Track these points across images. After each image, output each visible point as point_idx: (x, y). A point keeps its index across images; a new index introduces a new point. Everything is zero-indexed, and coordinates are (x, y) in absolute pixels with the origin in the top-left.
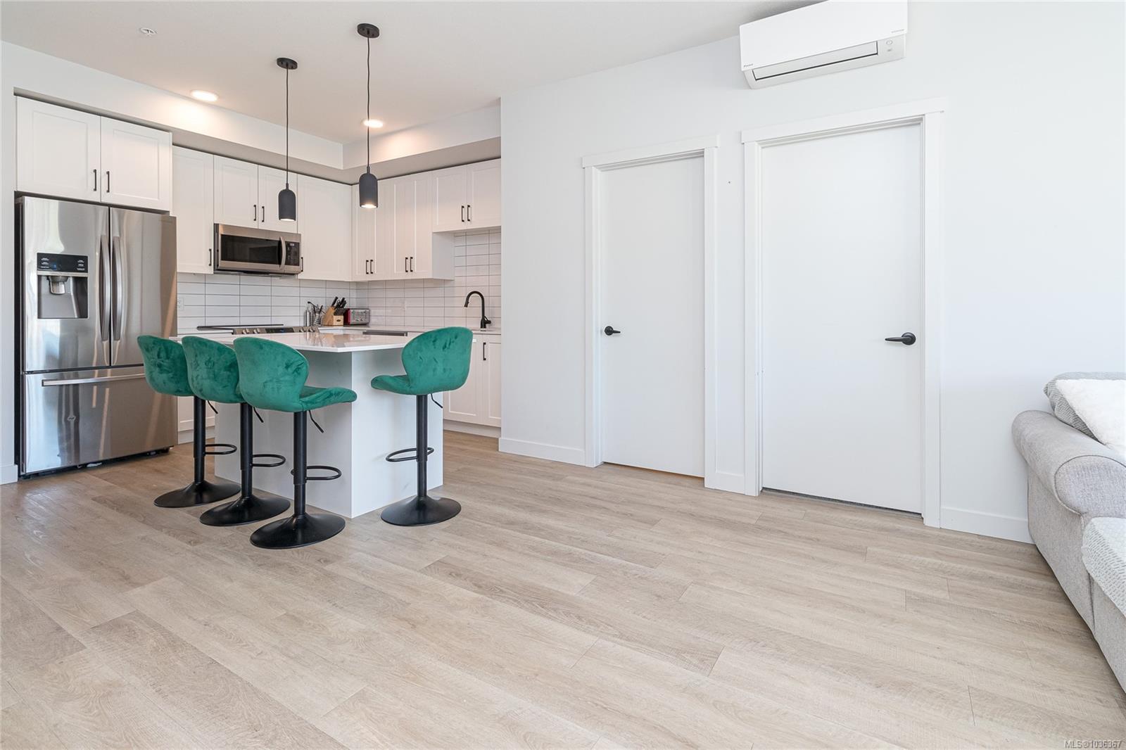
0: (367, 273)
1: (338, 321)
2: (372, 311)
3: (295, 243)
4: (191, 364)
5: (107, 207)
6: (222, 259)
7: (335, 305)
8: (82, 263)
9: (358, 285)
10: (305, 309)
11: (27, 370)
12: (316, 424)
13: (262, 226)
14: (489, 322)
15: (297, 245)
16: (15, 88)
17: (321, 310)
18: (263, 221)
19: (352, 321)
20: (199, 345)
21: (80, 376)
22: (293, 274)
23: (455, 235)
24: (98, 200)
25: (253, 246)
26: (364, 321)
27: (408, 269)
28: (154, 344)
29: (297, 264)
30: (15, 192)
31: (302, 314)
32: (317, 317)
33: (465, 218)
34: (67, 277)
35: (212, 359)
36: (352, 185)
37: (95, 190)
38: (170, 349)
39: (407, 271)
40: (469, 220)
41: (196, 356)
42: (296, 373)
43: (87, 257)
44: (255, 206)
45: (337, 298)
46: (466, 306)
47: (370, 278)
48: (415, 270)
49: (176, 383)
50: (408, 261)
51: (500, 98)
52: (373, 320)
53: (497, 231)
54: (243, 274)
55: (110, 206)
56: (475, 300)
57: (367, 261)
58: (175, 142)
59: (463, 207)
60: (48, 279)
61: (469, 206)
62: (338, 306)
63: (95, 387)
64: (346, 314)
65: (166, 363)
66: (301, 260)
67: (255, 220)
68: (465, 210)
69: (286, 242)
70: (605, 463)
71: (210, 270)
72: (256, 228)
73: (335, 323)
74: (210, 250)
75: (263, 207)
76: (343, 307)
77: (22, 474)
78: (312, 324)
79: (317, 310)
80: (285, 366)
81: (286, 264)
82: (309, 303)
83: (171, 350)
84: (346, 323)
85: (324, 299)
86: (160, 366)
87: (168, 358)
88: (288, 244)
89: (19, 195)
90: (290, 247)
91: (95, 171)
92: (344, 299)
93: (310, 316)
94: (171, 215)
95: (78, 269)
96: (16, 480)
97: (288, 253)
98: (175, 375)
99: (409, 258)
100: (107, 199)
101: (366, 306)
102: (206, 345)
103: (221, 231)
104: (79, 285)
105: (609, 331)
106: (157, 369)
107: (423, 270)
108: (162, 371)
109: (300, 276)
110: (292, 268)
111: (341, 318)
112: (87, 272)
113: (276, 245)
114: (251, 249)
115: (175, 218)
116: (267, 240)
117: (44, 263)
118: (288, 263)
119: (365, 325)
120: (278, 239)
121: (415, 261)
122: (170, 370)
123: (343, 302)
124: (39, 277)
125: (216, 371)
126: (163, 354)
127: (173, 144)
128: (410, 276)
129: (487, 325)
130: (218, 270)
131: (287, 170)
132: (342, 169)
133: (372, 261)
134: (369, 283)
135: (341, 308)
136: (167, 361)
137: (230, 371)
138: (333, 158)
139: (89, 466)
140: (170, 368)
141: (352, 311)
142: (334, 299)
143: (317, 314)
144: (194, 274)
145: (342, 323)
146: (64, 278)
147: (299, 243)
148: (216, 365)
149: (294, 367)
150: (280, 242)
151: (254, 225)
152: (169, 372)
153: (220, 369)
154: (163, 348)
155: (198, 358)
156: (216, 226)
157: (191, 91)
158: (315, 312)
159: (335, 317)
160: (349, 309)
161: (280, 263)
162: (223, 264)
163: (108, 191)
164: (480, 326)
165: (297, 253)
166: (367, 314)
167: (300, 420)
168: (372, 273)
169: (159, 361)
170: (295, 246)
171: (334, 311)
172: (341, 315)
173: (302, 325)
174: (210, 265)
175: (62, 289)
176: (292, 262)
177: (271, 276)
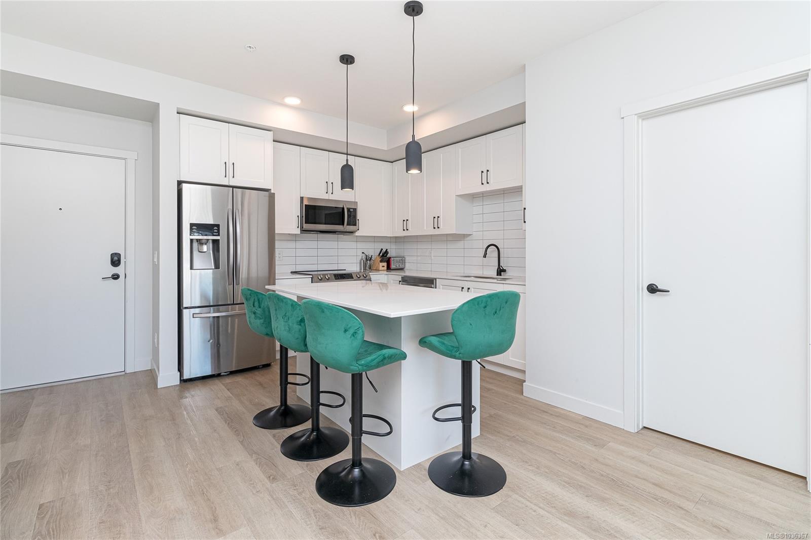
0: (404, 230)
1: (383, 266)
2: (407, 259)
3: (353, 209)
4: (273, 316)
5: (232, 188)
6: (305, 223)
7: (381, 254)
8: (216, 230)
9: (397, 240)
10: (360, 257)
11: (184, 306)
12: (370, 382)
13: (332, 197)
14: (504, 271)
15: (355, 210)
16: (177, 108)
17: (371, 258)
18: (332, 193)
19: (393, 266)
20: (277, 301)
21: (221, 310)
22: (352, 232)
23: (473, 197)
24: (227, 184)
25: (327, 212)
26: (401, 267)
27: (436, 226)
28: (250, 295)
29: (355, 225)
30: (178, 181)
31: (359, 262)
32: (368, 264)
33: (484, 181)
34: (208, 240)
35: (287, 314)
36: (392, 162)
37: (226, 176)
38: (261, 299)
39: (434, 228)
40: (488, 183)
41: (276, 310)
42: (353, 338)
43: (219, 225)
44: (327, 182)
45: (382, 249)
46: (485, 256)
47: (406, 234)
48: (441, 226)
49: (265, 328)
50: (436, 219)
51: (525, 65)
52: (407, 266)
53: (517, 191)
54: (319, 233)
55: (233, 187)
56: (492, 252)
57: (404, 221)
58: (275, 139)
59: (482, 172)
60: (197, 241)
61: (488, 171)
62: (383, 255)
63: (230, 318)
64: (388, 262)
65: (259, 311)
66: (357, 221)
67: (327, 193)
68: (484, 174)
69: (347, 208)
70: (645, 427)
71: (298, 231)
72: (328, 198)
73: (381, 268)
74: (298, 216)
75: (332, 183)
76: (386, 256)
77: (182, 379)
78: (365, 269)
79: (368, 259)
80: (344, 330)
81: (347, 225)
82: (363, 253)
83: (262, 301)
84: (389, 268)
85: (373, 250)
86: (255, 313)
87: (260, 307)
88: (349, 210)
89: (180, 183)
90: (351, 212)
91: (226, 163)
92: (387, 250)
93: (364, 263)
94: (272, 192)
95: (214, 234)
96: (179, 383)
97: (349, 216)
98: (265, 321)
99: (436, 217)
100: (233, 183)
101: (402, 255)
102: (283, 301)
103: (306, 202)
104: (215, 245)
105: (652, 289)
106: (253, 315)
107: (448, 227)
108: (256, 318)
109: (357, 234)
110: (351, 228)
111: (385, 264)
112: (219, 236)
113: (341, 210)
114: (326, 214)
115: (274, 193)
116: (336, 207)
117: (194, 230)
118: (348, 224)
119: (402, 269)
120: (342, 207)
121: (441, 219)
122: (261, 317)
123: (386, 252)
124: (192, 240)
125: (291, 324)
126: (256, 304)
127: (274, 141)
128: (437, 232)
129: (502, 273)
130: (303, 231)
131: (347, 154)
132: (386, 149)
133: (407, 220)
134: (405, 237)
135: (385, 257)
136: (259, 309)
137: (300, 325)
138: (379, 142)
139: (222, 374)
140: (261, 315)
141: (392, 259)
142: (380, 250)
143: (368, 262)
144: (289, 234)
145: (385, 268)
146: (206, 241)
147: (356, 209)
148: (290, 319)
149: (351, 331)
150: (343, 208)
151: (326, 197)
152: (260, 319)
153: (293, 324)
154: (256, 299)
155: (277, 311)
156: (302, 198)
157: (284, 98)
158: (367, 260)
159: (380, 264)
160: (390, 258)
161: (343, 224)
162: (307, 226)
163: (233, 177)
164: (496, 274)
165: (355, 216)
166: (403, 260)
167: (357, 380)
168: (407, 230)
169: (254, 309)
170: (353, 211)
171: (380, 259)
172: (384, 262)
173: (358, 271)
174: (298, 227)
175: (205, 248)
176: (352, 223)
177: (338, 234)
